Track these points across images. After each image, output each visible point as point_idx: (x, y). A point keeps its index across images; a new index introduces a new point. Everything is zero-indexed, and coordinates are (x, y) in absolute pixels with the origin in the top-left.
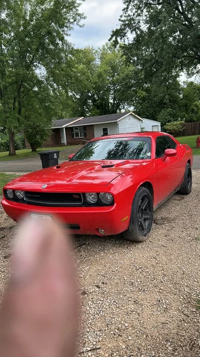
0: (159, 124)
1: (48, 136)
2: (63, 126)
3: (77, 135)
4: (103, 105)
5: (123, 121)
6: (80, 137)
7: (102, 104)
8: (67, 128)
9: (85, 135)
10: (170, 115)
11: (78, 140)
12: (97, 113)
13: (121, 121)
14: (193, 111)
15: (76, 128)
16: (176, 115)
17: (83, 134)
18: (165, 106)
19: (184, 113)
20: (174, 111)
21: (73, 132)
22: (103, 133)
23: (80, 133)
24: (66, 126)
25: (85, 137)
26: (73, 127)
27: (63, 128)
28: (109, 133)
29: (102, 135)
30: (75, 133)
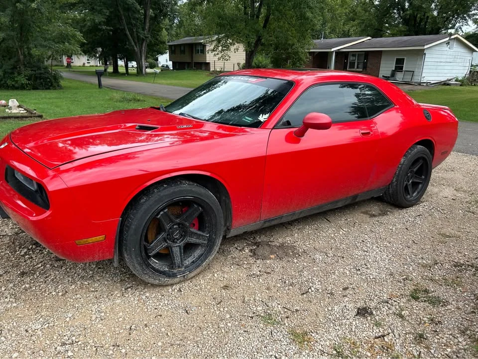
1: (305, 63)
3: (352, 65)
4: (415, 20)
5: (437, 48)
6: (355, 69)
7: (415, 17)
8: (338, 53)
9: (365, 67)
13: (434, 48)
15: (354, 54)
17: (361, 66)
21: (347, 61)
22: (396, 67)
23: (358, 62)
24: (338, 50)
25: (364, 70)
26: (348, 52)
27: (333, 51)
28: (405, 68)
29: (393, 70)
30: (350, 63)
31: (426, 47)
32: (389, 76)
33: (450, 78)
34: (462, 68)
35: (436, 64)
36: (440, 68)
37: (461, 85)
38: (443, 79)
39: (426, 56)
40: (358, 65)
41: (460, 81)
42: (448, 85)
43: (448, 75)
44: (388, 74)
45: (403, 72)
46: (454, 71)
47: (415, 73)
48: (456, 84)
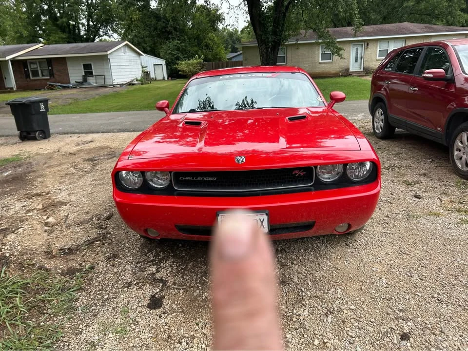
0: (163, 62)
2: (8, 58)
3: (35, 73)
5: (115, 53)
6: (40, 77)
8: (14, 62)
9: (51, 74)
10: (178, 49)
11: (38, 82)
12: (63, 38)
13: (113, 53)
14: (207, 46)
15: (33, 61)
16: (185, 50)
17: (46, 73)
18: (170, 36)
19: (196, 49)
20: (183, 44)
21: (28, 69)
22: (85, 72)
23: (41, 70)
24: (13, 58)
25: (52, 78)
26: (26, 60)
27: (8, 60)
28: (95, 72)
29: (83, 76)
30: (32, 71)
31: (109, 52)
32: (81, 81)
33: (132, 79)
34: (137, 70)
35: (118, 67)
36: (123, 70)
37: (142, 84)
38: (129, 80)
39: (111, 61)
40: (42, 73)
41: (140, 81)
42: (133, 84)
43: (130, 76)
44: (80, 79)
45: (94, 77)
46: (133, 73)
47: (106, 77)
48: (138, 84)
